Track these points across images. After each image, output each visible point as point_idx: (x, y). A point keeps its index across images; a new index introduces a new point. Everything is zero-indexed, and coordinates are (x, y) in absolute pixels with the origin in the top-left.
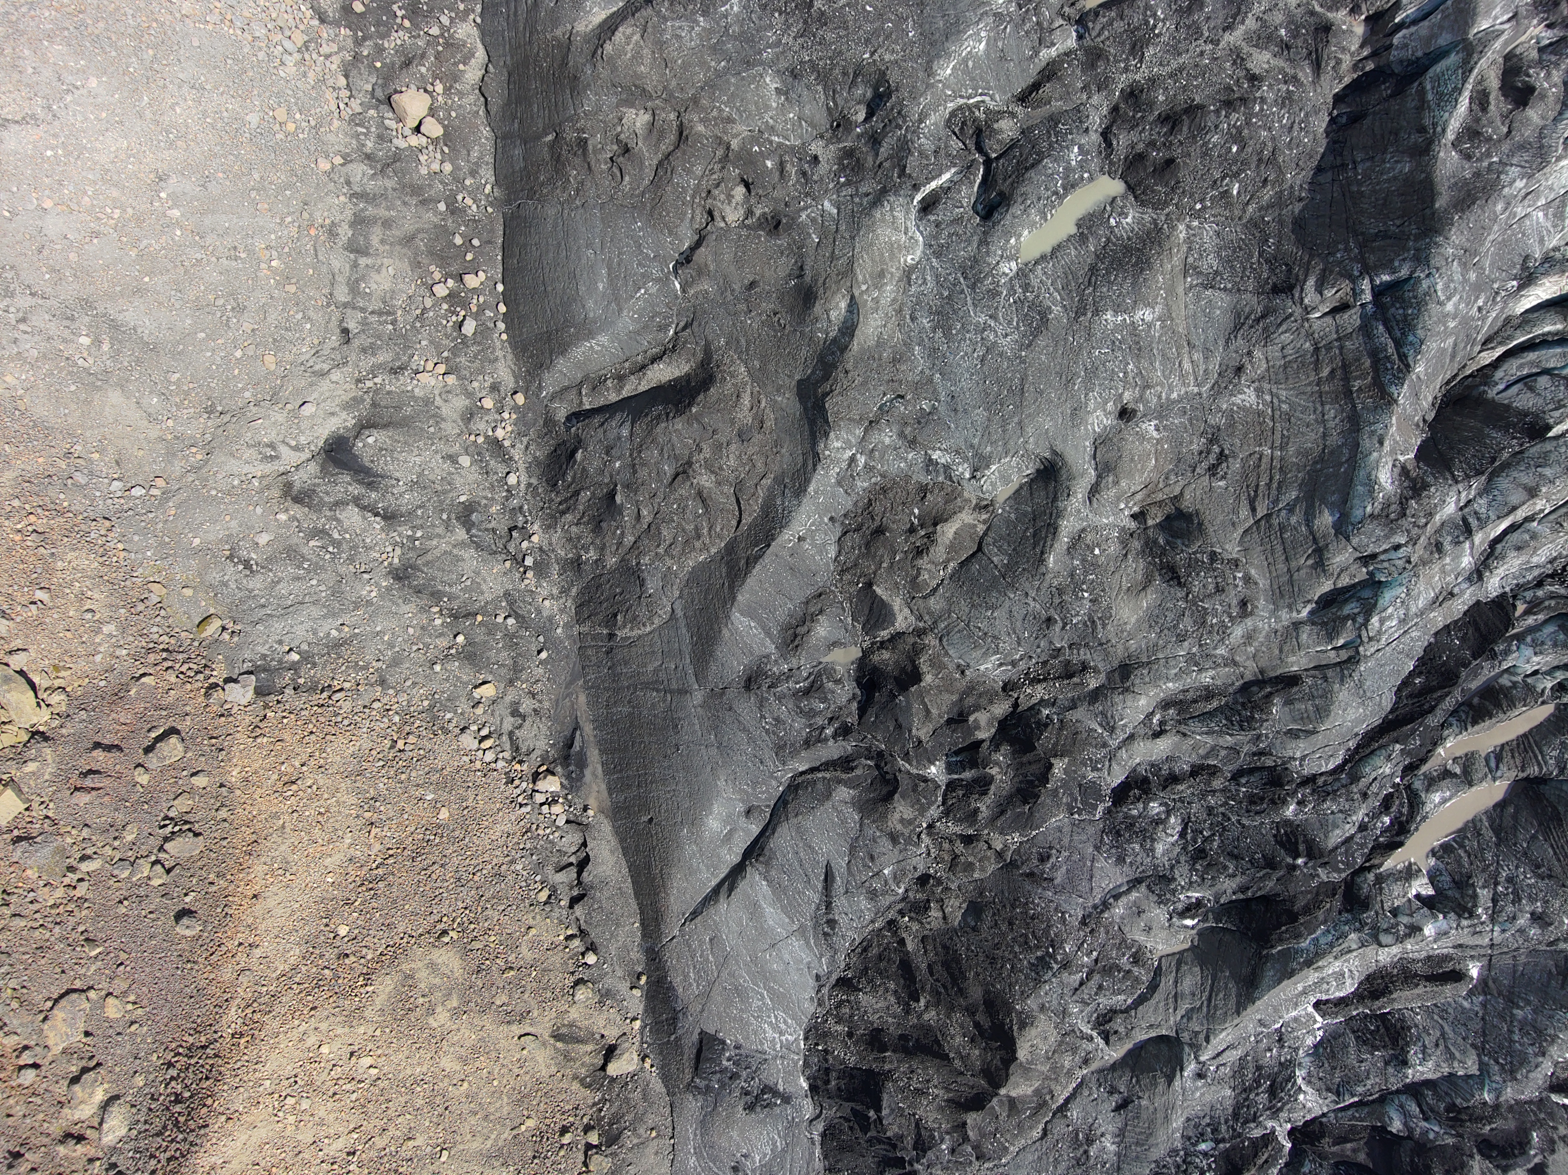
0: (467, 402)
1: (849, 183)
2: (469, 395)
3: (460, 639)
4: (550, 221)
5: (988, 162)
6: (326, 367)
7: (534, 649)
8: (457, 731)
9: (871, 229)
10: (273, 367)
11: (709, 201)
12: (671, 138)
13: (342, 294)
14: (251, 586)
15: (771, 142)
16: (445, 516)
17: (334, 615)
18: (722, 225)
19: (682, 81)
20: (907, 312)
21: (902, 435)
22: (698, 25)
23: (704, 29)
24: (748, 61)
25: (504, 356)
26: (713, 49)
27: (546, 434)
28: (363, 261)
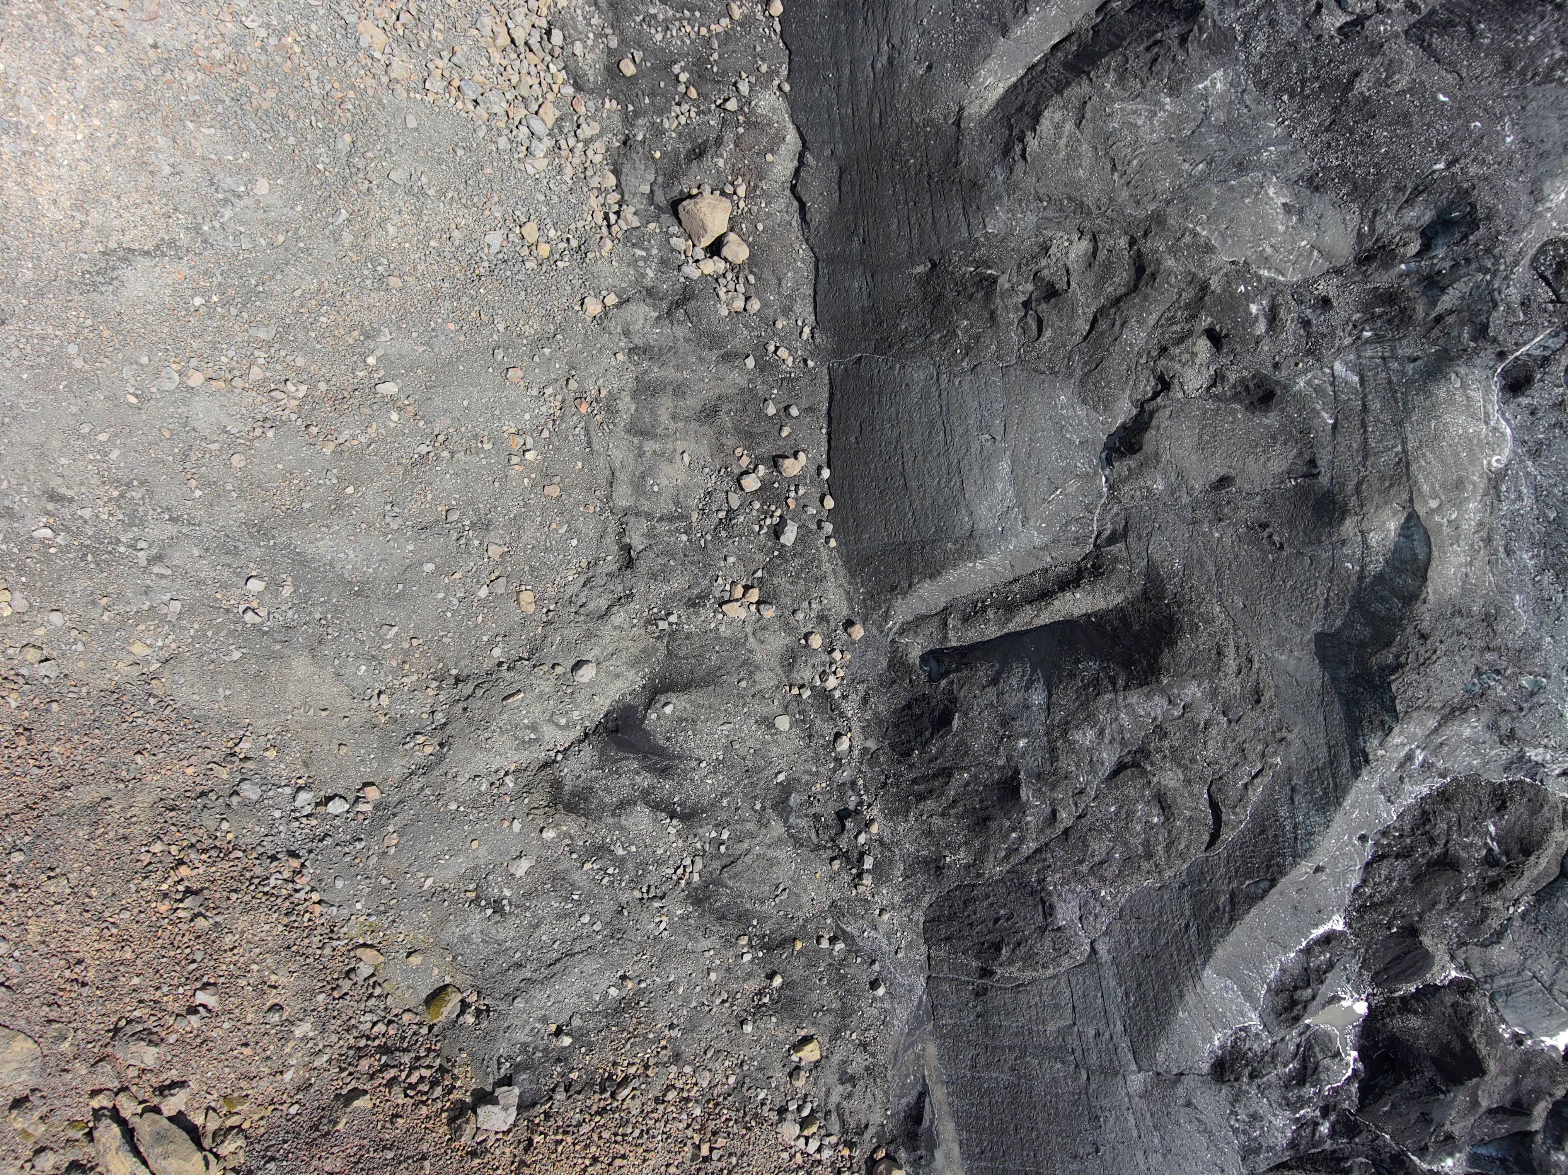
0: (788, 640)
1: (1378, 339)
2: (790, 630)
3: (778, 981)
4: (917, 389)
6: (603, 603)
7: (865, 978)
8: (774, 1117)
9: (1431, 412)
10: (531, 609)
11: (1163, 361)
13: (623, 498)
14: (501, 937)
15: (1259, 278)
16: (758, 807)
17: (613, 966)
18: (1180, 395)
19: (1138, 192)
20: (1499, 543)
21: (1493, 727)
22: (1162, 109)
23: (1172, 115)
24: (1240, 164)
25: (834, 571)
26: (1185, 144)
27: (894, 682)
28: (650, 446)
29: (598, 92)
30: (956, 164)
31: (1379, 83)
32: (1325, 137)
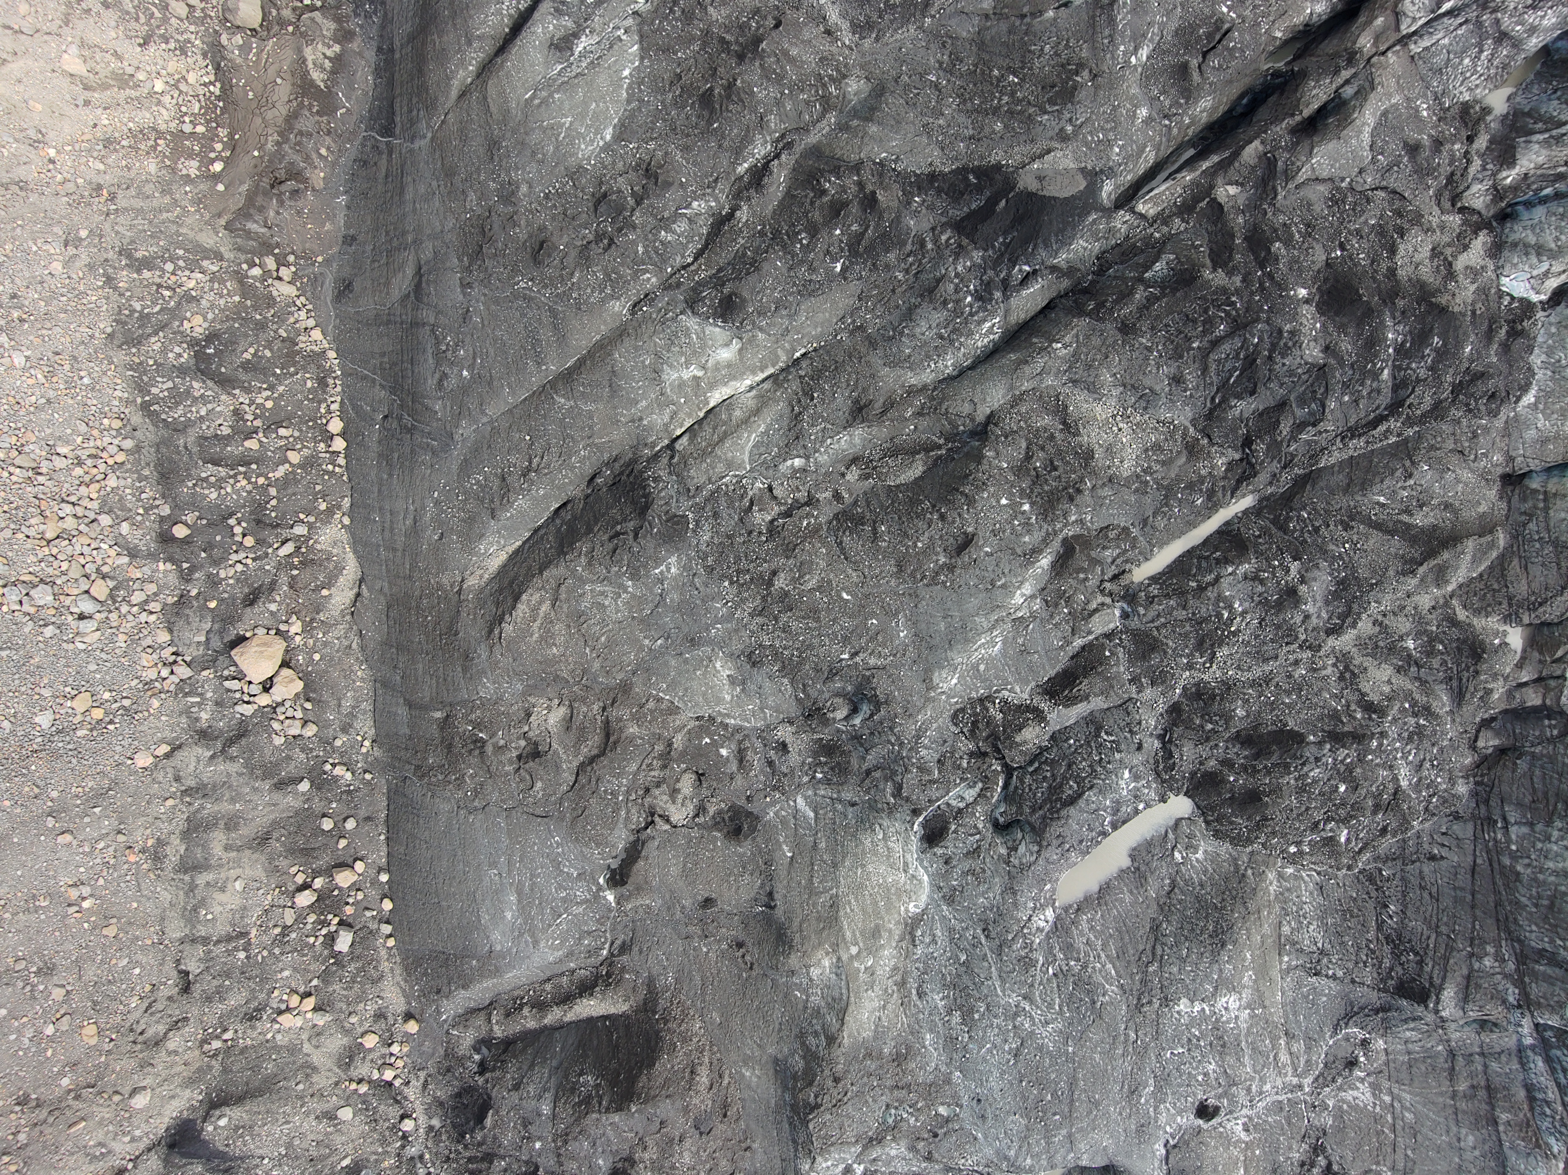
0: (344, 1041)
1: (828, 782)
2: (347, 1032)
4: (442, 818)
5: (1008, 771)
6: (161, 1029)
9: (859, 859)
10: (95, 1040)
11: (648, 800)
12: (593, 742)
13: (178, 929)
15: (725, 727)
18: (665, 828)
19: (608, 663)
20: (912, 985)
21: (912, 1148)
22: (626, 591)
23: (633, 596)
24: (692, 640)
25: (392, 970)
26: (646, 623)
27: (448, 1071)
28: (202, 879)
29: (153, 556)
30: (456, 634)
31: (794, 580)
32: (759, 620)
